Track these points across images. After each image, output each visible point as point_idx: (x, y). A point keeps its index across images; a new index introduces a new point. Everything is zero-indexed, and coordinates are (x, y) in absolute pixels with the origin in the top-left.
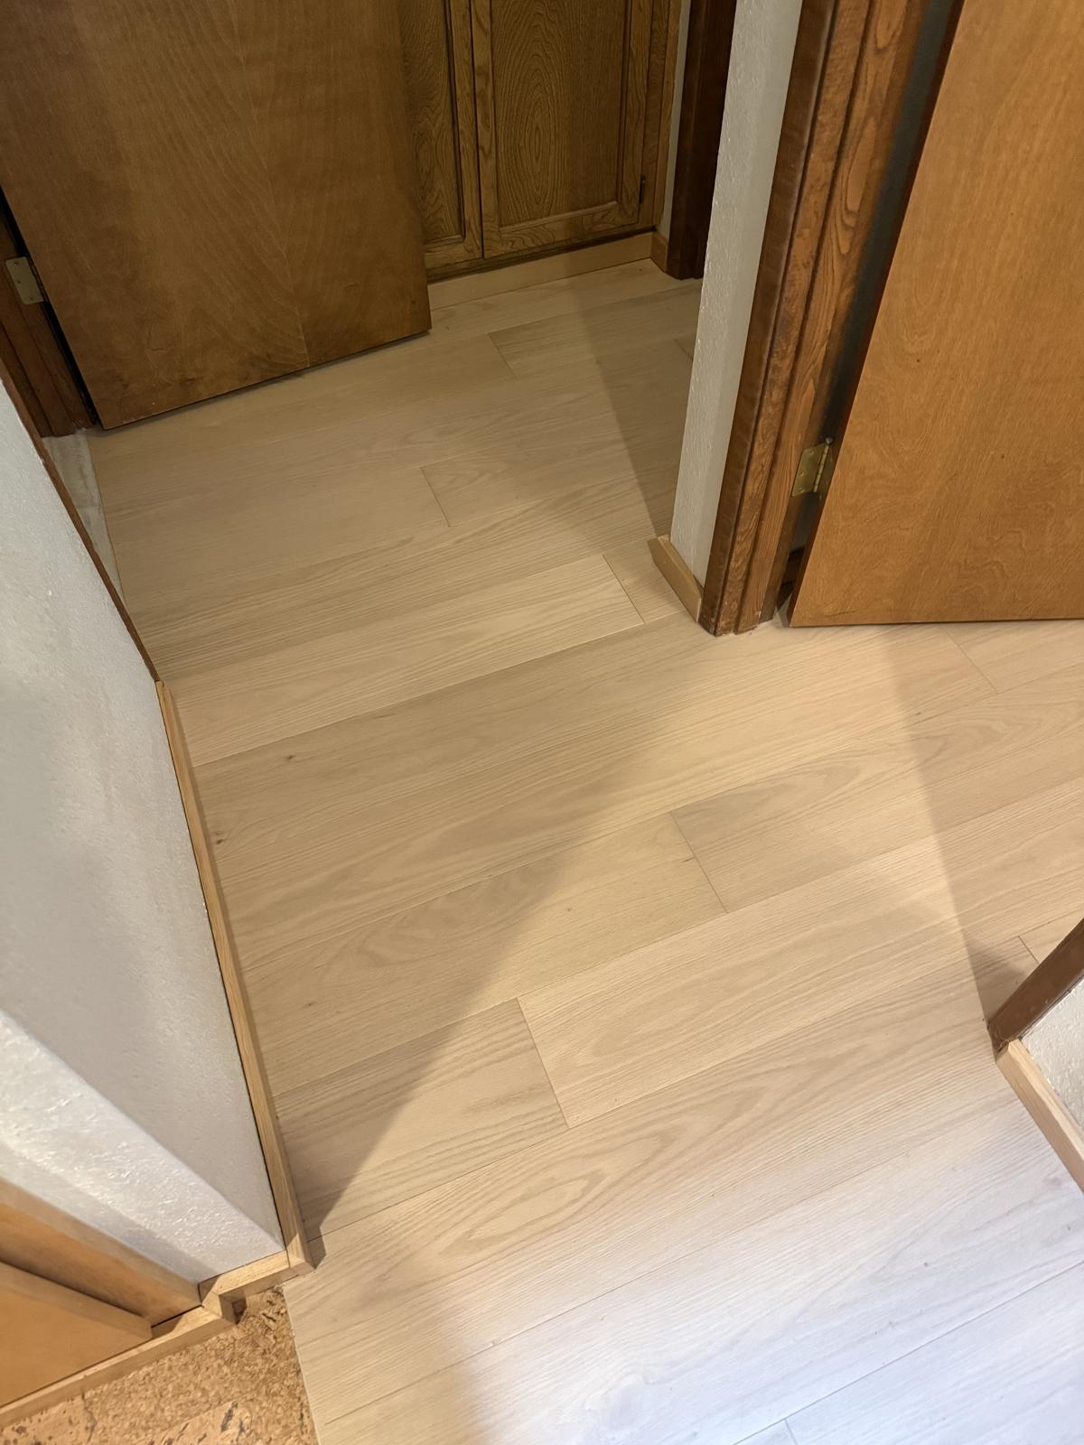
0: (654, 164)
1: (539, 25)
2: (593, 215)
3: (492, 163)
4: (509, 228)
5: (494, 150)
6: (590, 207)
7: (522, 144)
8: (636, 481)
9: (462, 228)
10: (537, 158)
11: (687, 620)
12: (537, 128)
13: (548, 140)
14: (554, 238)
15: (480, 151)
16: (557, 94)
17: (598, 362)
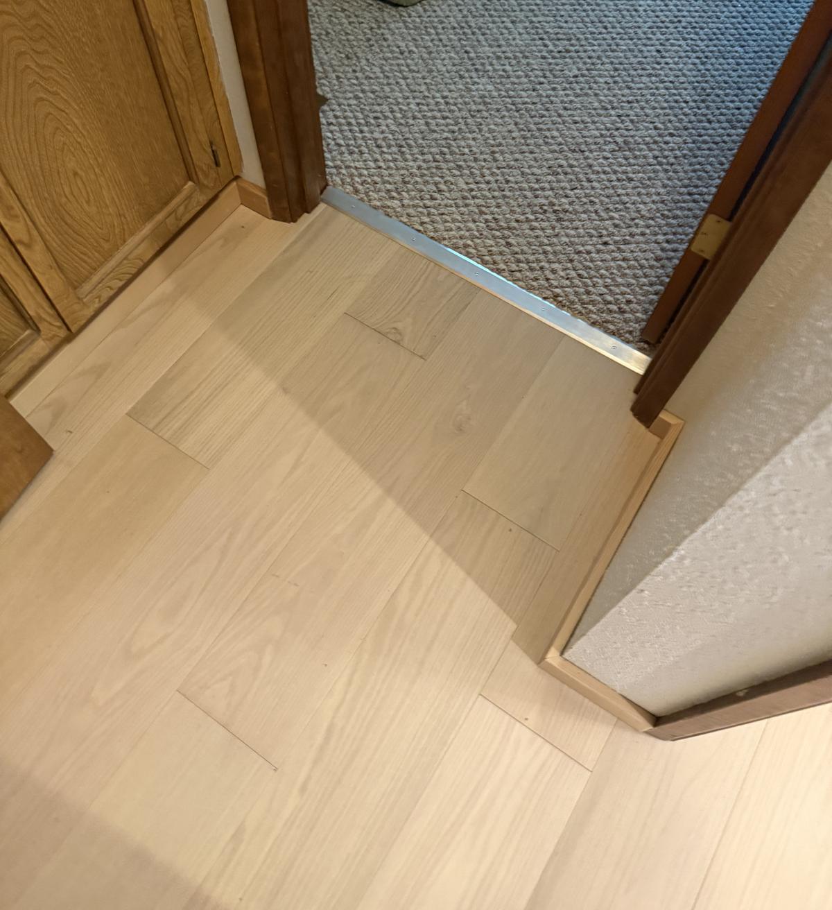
0: (217, 123)
1: (27, 67)
2: (175, 211)
3: (39, 247)
4: (87, 287)
5: (35, 233)
6: (166, 204)
7: (64, 200)
8: (439, 550)
9: (28, 322)
10: (88, 202)
11: (628, 735)
12: (76, 174)
13: (93, 177)
14: (142, 260)
15: (19, 247)
16: (84, 125)
17: (286, 391)
